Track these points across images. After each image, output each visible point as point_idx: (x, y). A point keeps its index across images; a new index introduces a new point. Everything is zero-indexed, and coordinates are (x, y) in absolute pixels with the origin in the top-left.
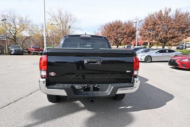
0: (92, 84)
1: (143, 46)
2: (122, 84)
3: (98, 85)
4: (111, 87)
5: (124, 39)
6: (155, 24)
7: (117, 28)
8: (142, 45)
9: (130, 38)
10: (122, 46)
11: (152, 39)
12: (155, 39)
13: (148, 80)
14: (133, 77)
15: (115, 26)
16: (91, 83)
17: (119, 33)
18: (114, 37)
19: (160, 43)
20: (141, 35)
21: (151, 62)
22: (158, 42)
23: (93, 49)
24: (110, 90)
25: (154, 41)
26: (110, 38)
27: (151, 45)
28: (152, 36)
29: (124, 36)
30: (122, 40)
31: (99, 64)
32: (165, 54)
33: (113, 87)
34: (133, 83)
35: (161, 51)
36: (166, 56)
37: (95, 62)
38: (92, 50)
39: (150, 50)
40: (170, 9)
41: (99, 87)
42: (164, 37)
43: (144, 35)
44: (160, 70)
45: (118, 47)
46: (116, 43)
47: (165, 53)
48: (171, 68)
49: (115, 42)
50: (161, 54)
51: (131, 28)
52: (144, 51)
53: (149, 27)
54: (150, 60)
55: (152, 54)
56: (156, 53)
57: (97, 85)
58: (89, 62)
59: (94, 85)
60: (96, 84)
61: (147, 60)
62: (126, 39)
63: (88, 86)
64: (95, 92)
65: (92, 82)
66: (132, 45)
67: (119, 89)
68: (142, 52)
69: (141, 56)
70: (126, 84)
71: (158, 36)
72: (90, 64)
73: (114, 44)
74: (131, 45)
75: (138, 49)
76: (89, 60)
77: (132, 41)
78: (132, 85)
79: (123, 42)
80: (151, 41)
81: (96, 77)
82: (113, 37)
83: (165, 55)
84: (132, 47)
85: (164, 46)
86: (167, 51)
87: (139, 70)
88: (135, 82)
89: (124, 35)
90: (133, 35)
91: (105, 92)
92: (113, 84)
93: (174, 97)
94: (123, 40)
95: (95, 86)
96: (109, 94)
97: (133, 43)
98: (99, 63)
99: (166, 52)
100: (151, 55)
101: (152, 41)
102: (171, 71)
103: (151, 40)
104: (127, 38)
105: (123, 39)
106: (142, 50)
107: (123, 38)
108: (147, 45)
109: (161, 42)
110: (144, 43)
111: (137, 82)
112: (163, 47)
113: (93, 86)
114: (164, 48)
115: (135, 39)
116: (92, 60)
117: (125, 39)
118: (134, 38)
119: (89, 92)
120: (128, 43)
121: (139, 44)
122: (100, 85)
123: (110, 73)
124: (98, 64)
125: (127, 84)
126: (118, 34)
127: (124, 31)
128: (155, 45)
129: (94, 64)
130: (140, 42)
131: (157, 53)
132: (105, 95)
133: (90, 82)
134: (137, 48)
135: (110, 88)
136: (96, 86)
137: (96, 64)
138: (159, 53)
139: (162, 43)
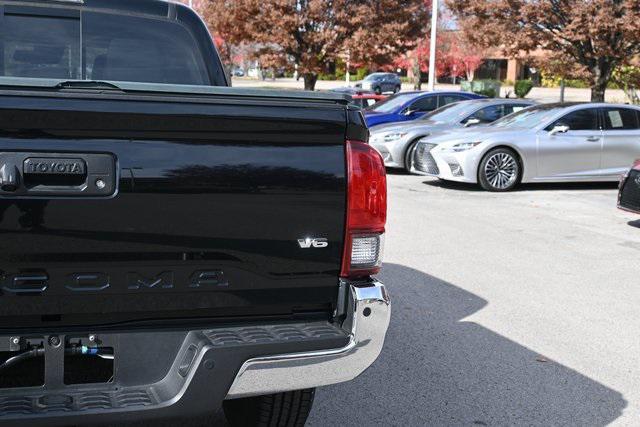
0: (54, 332)
1: (479, 86)
2: (268, 328)
3: (102, 336)
4: (192, 349)
5: (349, 34)
8: (471, 77)
9: (396, 25)
10: (342, 77)
11: (530, 41)
12: (548, 37)
13: (478, 303)
14: (343, 283)
16: (51, 323)
18: (287, 18)
19: (579, 70)
20: (460, 8)
21: (519, 186)
22: (569, 58)
23: (58, 81)
24: (184, 374)
25: (539, 53)
26: (256, 25)
27: (528, 76)
28: (532, 17)
29: (353, 14)
30: (340, 40)
31: (101, 194)
32: (603, 137)
33: (205, 350)
34: (345, 319)
35: (582, 120)
36: (607, 149)
37: (78, 179)
38: (57, 88)
39: (516, 109)
41: (110, 351)
42: (601, 31)
43: (476, 10)
44: (568, 238)
45: (310, 82)
46: (299, 58)
47: (602, 132)
48: (632, 224)
49: (289, 50)
50: (580, 138)
52: (474, 115)
54: (513, 178)
55: (527, 132)
56: (548, 129)
57: (97, 341)
58: (31, 179)
59: (73, 340)
60: (85, 329)
61: (492, 173)
62: (365, 33)
63: (30, 347)
64: (81, 392)
65: (57, 318)
66: (410, 74)
67: (246, 365)
68: (464, 122)
69: (457, 149)
70: (298, 326)
71: (564, 19)
72: (40, 188)
73: (283, 62)
74: (404, 73)
75: (442, 103)
76: (27, 162)
77: (403, 50)
78: (339, 333)
79: (345, 56)
80: (522, 53)
81: (82, 284)
82: (274, 13)
83: (602, 142)
84: (406, 87)
85: (603, 87)
86: (616, 119)
87: (382, 231)
88: (358, 315)
89: (354, 8)
90: (413, 9)
91: (151, 388)
92: (206, 332)
93: (623, 403)
94: (347, 42)
95: (80, 345)
96: (177, 399)
97: (410, 59)
98: (101, 184)
99: (608, 126)
100: (521, 143)
101: (532, 53)
102: (629, 244)
103: (527, 48)
104: (376, 25)
105: (343, 29)
106: (465, 108)
107: (346, 24)
108: (504, 76)
109: (583, 60)
110: (486, 62)
111: (367, 312)
112: (598, 96)
113: (67, 345)
114: (601, 98)
115: (421, 35)
116: (54, 163)
117: (356, 36)
118: (417, 29)
119: (35, 393)
120: (381, 61)
121: (448, 69)
122: (114, 339)
123: (191, 256)
124: (94, 192)
125: (307, 330)
128: (549, 76)
129: (65, 188)
130: (457, 56)
131: (557, 129)
132: (147, 407)
133: (46, 318)
134: (434, 97)
135: (190, 359)
136: (84, 349)
137: (84, 188)
138: (563, 128)
139: (590, 64)
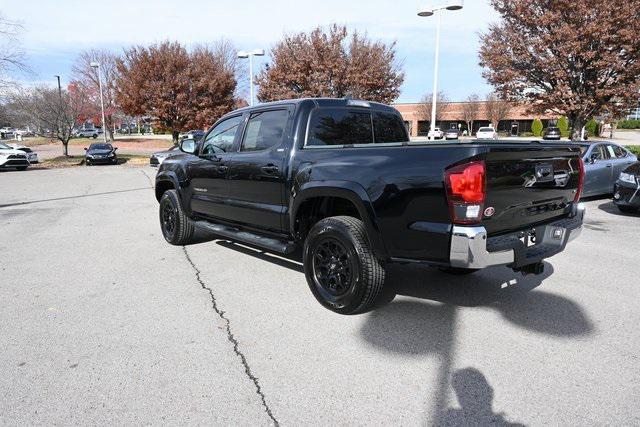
6: (307, 68)
7: (173, 73)
15: (163, 64)
17: (184, 89)
29: (201, 101)
40: (345, 29)
51: (219, 75)
53: (291, 77)
89: (201, 98)
126: (179, 92)
127: (200, 84)
